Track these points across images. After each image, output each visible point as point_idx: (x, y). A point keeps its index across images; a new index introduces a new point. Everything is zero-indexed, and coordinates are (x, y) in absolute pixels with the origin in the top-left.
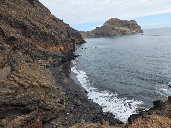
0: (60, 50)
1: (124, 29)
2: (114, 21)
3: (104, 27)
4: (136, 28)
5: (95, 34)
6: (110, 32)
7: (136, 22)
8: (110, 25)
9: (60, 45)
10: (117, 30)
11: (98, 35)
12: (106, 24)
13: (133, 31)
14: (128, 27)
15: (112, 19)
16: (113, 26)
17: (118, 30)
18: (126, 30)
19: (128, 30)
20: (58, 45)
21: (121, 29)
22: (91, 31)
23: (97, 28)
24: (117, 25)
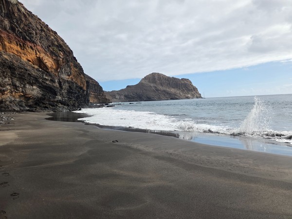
0: (37, 62)
1: (173, 90)
2: (156, 77)
3: (140, 85)
4: (191, 90)
5: (125, 96)
6: (151, 94)
7: (191, 82)
8: (149, 84)
9: (39, 48)
10: (162, 91)
11: (130, 98)
12: (143, 82)
13: (187, 95)
14: (180, 89)
15: (154, 75)
16: (156, 85)
17: (164, 91)
18: (177, 93)
19: (180, 93)
20: (30, 44)
21: (169, 90)
22: (117, 91)
23: (128, 86)
24: (162, 85)
